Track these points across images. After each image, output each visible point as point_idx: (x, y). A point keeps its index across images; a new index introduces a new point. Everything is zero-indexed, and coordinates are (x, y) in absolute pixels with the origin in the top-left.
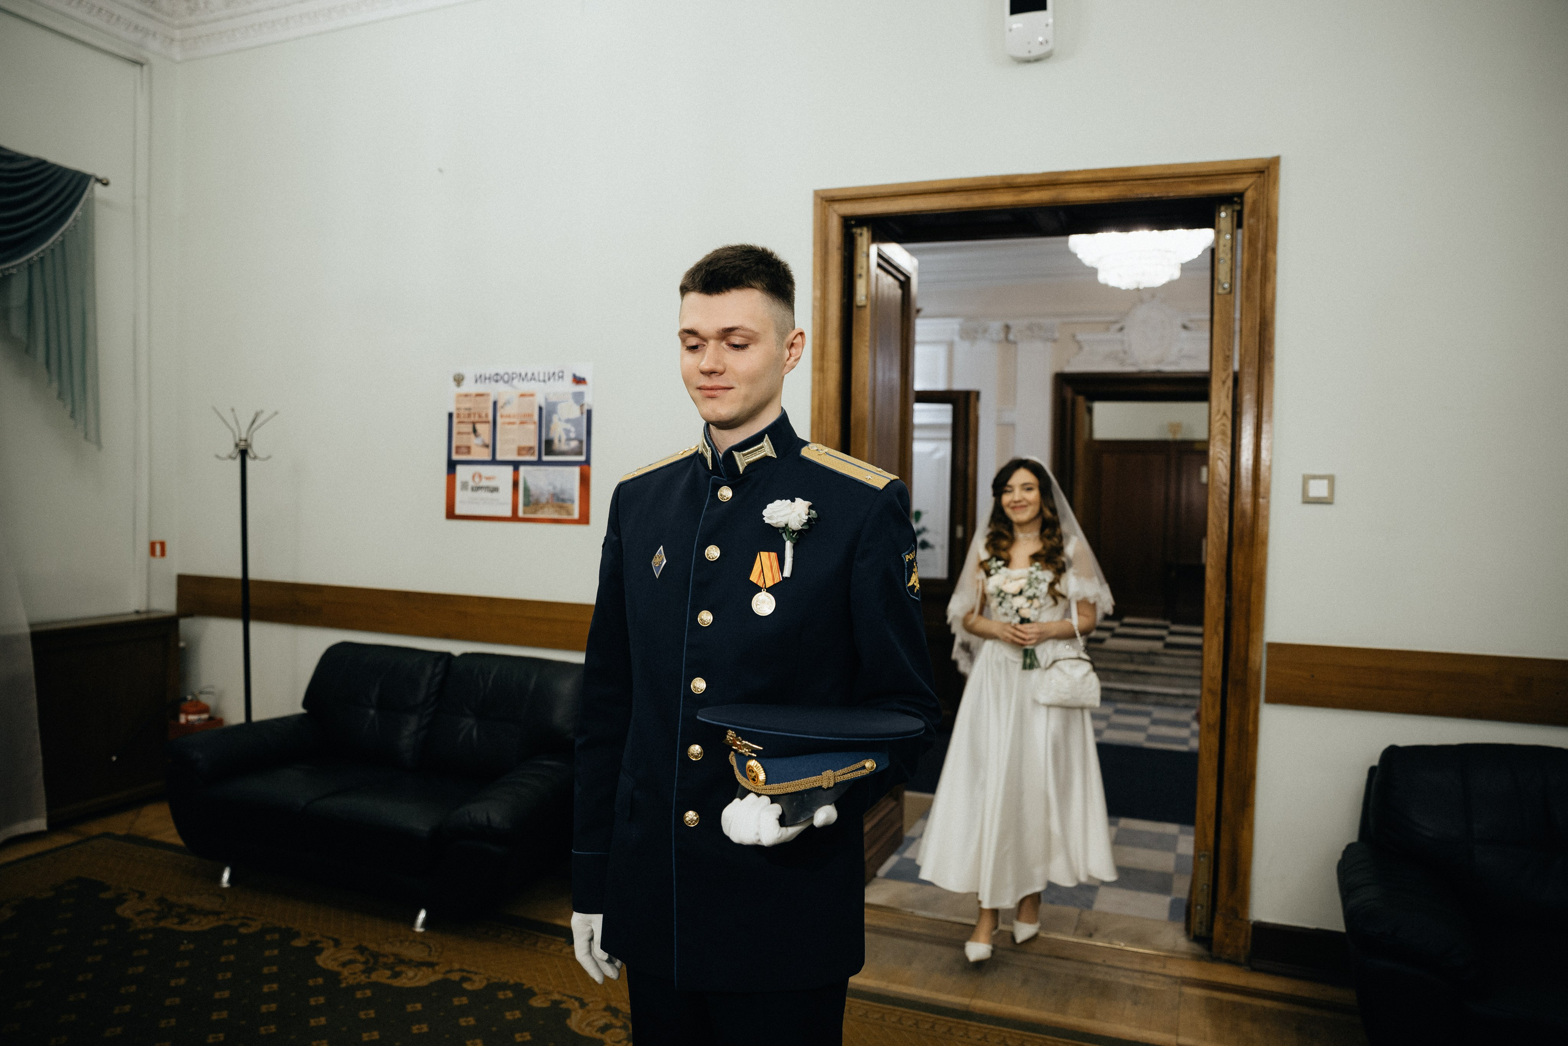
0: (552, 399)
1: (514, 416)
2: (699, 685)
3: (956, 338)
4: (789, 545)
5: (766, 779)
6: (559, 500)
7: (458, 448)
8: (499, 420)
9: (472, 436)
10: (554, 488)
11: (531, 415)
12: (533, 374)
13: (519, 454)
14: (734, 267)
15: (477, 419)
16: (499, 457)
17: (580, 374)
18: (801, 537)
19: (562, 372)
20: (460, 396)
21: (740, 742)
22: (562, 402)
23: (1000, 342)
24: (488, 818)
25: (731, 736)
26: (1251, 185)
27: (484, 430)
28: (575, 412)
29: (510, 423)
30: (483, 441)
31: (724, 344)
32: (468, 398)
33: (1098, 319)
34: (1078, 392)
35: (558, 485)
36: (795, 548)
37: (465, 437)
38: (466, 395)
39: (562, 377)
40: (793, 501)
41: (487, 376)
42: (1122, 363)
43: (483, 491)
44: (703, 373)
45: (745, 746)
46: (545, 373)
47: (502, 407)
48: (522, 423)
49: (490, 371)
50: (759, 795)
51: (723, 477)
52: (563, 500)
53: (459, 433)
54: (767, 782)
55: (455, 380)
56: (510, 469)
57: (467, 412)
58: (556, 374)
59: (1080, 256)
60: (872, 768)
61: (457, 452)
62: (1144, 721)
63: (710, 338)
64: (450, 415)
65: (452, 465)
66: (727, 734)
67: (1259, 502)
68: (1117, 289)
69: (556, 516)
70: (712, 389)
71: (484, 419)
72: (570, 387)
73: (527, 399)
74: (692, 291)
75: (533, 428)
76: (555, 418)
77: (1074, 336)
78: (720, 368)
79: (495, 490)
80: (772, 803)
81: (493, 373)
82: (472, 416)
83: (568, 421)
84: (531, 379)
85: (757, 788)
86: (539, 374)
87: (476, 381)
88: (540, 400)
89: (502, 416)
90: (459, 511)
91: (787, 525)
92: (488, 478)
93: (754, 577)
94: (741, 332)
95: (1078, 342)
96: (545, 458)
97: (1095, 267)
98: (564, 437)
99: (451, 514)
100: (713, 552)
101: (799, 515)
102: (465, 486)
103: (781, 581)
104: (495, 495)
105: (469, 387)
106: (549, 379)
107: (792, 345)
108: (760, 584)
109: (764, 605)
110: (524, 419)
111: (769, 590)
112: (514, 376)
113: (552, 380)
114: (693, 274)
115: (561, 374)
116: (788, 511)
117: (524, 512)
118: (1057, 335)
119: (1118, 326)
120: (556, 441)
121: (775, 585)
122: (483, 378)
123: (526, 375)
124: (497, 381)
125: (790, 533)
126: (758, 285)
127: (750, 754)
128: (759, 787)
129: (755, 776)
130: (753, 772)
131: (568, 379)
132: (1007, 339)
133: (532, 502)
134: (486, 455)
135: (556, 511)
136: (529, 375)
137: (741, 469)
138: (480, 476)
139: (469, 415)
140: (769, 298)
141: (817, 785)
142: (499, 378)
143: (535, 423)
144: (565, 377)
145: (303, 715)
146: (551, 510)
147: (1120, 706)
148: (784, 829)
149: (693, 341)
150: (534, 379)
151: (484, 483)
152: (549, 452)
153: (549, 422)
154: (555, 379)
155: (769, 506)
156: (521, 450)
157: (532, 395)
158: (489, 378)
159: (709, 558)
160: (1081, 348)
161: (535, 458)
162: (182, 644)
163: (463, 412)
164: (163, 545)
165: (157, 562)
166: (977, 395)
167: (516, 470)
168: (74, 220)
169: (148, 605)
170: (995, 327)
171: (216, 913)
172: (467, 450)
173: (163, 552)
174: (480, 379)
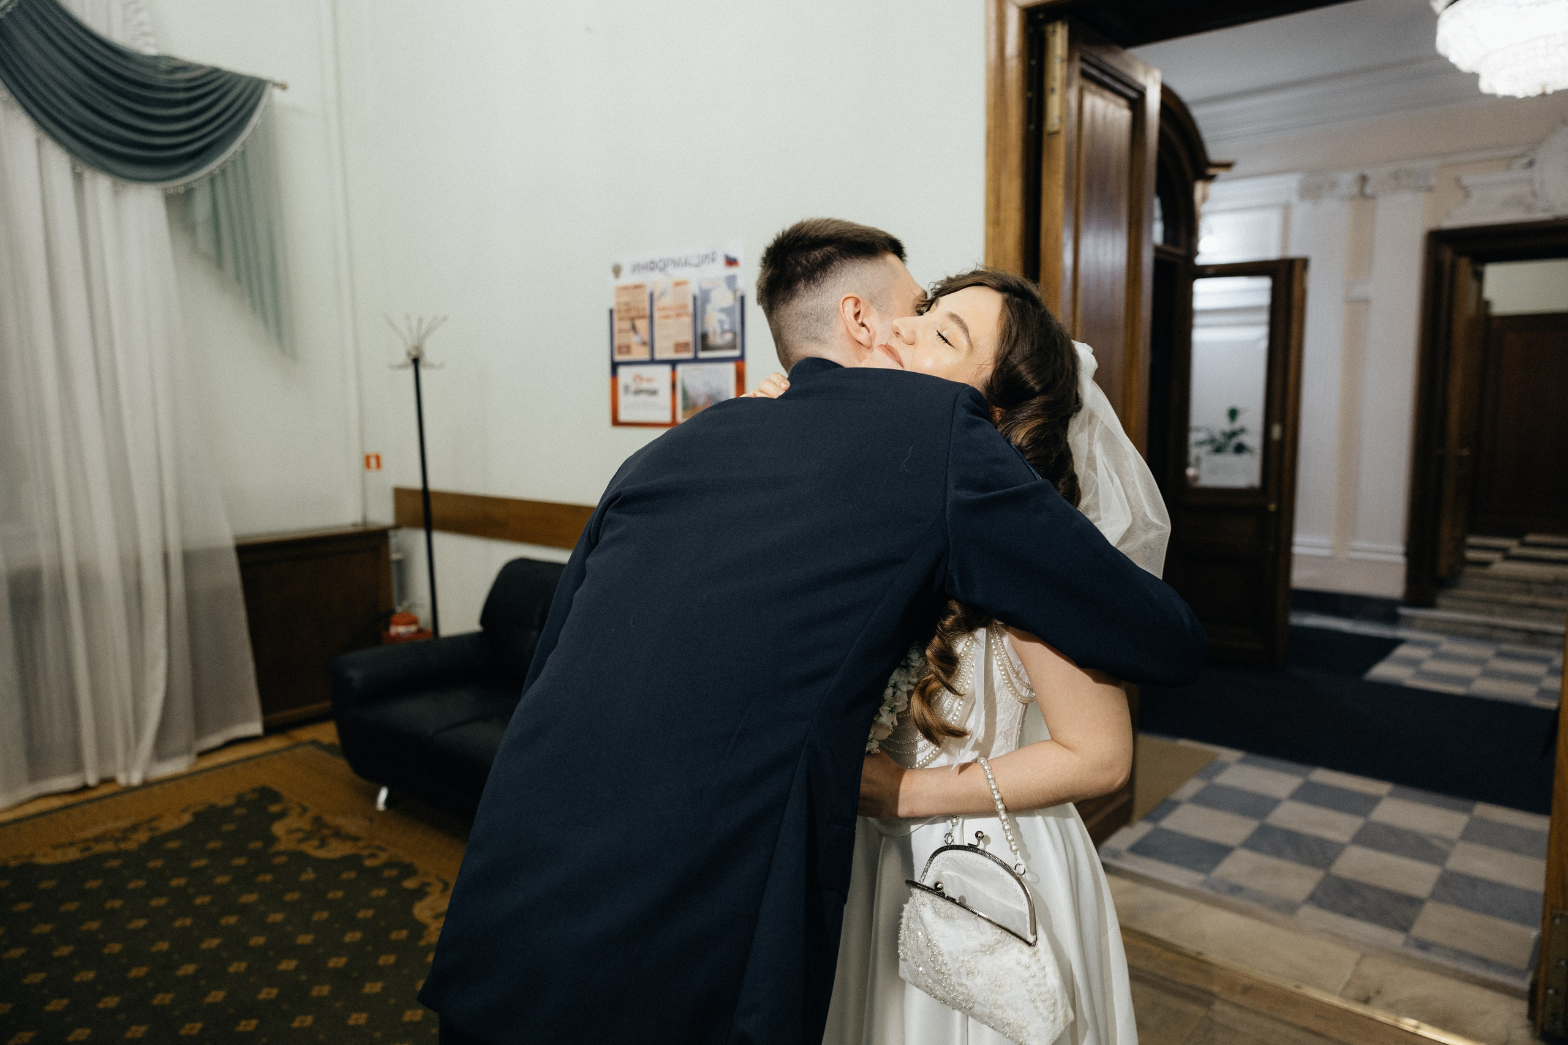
0: (706, 286)
1: (670, 309)
3: (1297, 198)
7: (620, 348)
8: (657, 314)
9: (632, 333)
10: (712, 389)
11: (685, 307)
12: (687, 258)
13: (676, 351)
15: (633, 313)
16: (658, 356)
17: (733, 254)
19: (715, 253)
20: (619, 289)
22: (715, 288)
23: (1353, 198)
27: (642, 325)
28: (729, 299)
29: (666, 317)
30: (642, 338)
32: (625, 292)
34: (1459, 253)
35: (715, 385)
37: (624, 334)
38: (624, 288)
39: (715, 259)
41: (643, 264)
42: (1529, 208)
43: (644, 394)
46: (697, 256)
47: (658, 299)
48: (679, 316)
49: (644, 258)
53: (620, 331)
55: (614, 271)
56: (666, 369)
57: (626, 307)
58: (708, 256)
61: (620, 352)
64: (611, 312)
65: (615, 366)
68: (1510, 100)
71: (642, 314)
72: (723, 271)
73: (682, 287)
75: (687, 320)
76: (710, 308)
77: (1458, 180)
79: (653, 393)
81: (649, 260)
82: (632, 310)
83: (723, 310)
84: (684, 265)
86: (692, 257)
87: (633, 271)
88: (693, 288)
89: (659, 309)
90: (624, 417)
92: (648, 380)
95: (1464, 188)
96: (703, 355)
98: (718, 330)
99: (616, 422)
102: (627, 388)
104: (654, 398)
105: (628, 278)
106: (701, 263)
110: (682, 311)
112: (669, 262)
113: (703, 264)
115: (713, 256)
118: (1433, 181)
119: (1525, 161)
120: (711, 334)
122: (640, 267)
123: (680, 259)
124: (652, 269)
131: (721, 260)
132: (1363, 194)
133: (690, 406)
134: (644, 355)
136: (683, 261)
138: (641, 378)
139: (628, 310)
142: (654, 265)
143: (690, 315)
144: (718, 259)
145: (479, 633)
147: (1506, 647)
150: (688, 264)
151: (645, 386)
152: (706, 347)
153: (704, 312)
154: (707, 262)
156: (680, 347)
157: (686, 283)
158: (646, 267)
160: (1468, 195)
161: (689, 355)
162: (395, 556)
163: (623, 307)
164: (378, 458)
165: (373, 475)
166: (1304, 263)
167: (674, 370)
168: (254, 130)
169: (364, 517)
170: (1347, 179)
171: (355, 839)
172: (627, 349)
173: (378, 465)
174: (637, 268)
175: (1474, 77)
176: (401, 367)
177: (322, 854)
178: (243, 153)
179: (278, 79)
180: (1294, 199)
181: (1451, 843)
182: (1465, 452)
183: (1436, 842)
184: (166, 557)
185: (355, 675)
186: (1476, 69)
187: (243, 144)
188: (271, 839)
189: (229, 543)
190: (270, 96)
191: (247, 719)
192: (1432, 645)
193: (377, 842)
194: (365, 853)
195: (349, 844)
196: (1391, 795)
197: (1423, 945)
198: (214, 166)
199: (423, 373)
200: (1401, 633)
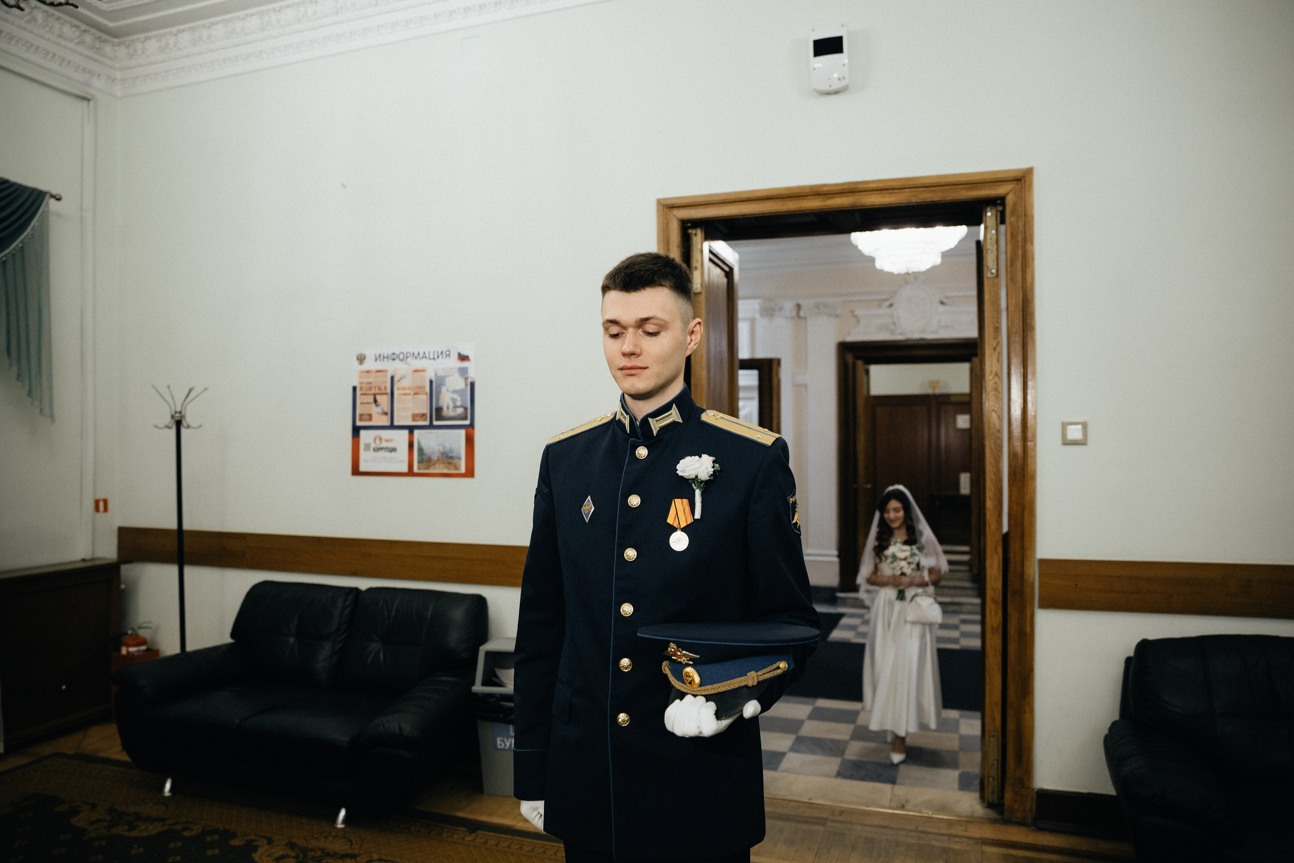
0: (441, 374)
1: (409, 388)
2: (627, 609)
3: (757, 316)
4: (698, 493)
5: (701, 682)
6: (448, 458)
7: (361, 415)
8: (396, 392)
9: (373, 405)
10: (444, 447)
11: (423, 387)
12: (424, 353)
13: (414, 420)
14: (648, 270)
15: (377, 391)
16: (396, 423)
17: (464, 353)
18: (708, 486)
19: (449, 351)
20: (362, 372)
21: (680, 652)
22: (449, 376)
23: (793, 318)
24: (400, 728)
25: (673, 648)
26: (1010, 191)
27: (384, 400)
28: (460, 384)
29: (405, 394)
30: (383, 409)
31: (640, 331)
32: (367, 374)
33: (873, 297)
34: (858, 358)
35: (447, 445)
36: (703, 495)
37: (367, 406)
38: (368, 372)
39: (449, 355)
40: (700, 457)
41: (386, 355)
42: (892, 332)
43: (383, 451)
44: (624, 355)
45: (683, 656)
46: (434, 352)
47: (399, 381)
48: (415, 394)
49: (387, 351)
50: (695, 696)
51: (639, 439)
52: (452, 458)
53: (362, 403)
54: (701, 685)
55: (358, 359)
56: (406, 433)
57: (368, 386)
58: (444, 352)
59: (860, 248)
60: (785, 667)
61: (361, 420)
63: (630, 326)
64: (354, 389)
65: (356, 430)
66: (669, 646)
67: (1027, 445)
68: (890, 274)
69: (446, 471)
70: (631, 368)
71: (383, 391)
72: (456, 364)
73: (419, 373)
74: (613, 289)
75: (425, 398)
76: (444, 389)
77: (852, 312)
78: (638, 351)
79: (393, 450)
80: (707, 701)
81: (390, 352)
82: (373, 389)
83: (454, 392)
84: (423, 358)
85: (693, 689)
86: (429, 353)
87: (376, 360)
88: (430, 374)
90: (362, 468)
91: (697, 477)
92: (387, 441)
93: (670, 520)
94: (655, 321)
95: (856, 317)
96: (436, 423)
97: (872, 256)
98: (451, 405)
99: (356, 471)
100: (634, 501)
101: (706, 468)
102: (367, 447)
103: (692, 523)
104: (393, 454)
105: (370, 365)
106: (438, 357)
107: (693, 332)
108: (676, 525)
109: (679, 542)
110: (417, 391)
111: (683, 530)
112: (408, 355)
113: (440, 357)
114: (614, 276)
115: (448, 353)
116: (697, 465)
117: (419, 469)
118: (839, 311)
119: (887, 303)
120: (445, 409)
121: (687, 526)
122: (382, 357)
123: (419, 353)
124: (394, 359)
125: (699, 482)
126: (667, 284)
127: (688, 662)
128: (695, 689)
129: (692, 680)
130: (690, 677)
131: (455, 356)
132: (798, 316)
133: (426, 460)
134: (385, 421)
135: (446, 467)
136: (421, 354)
137: (655, 433)
138: (381, 439)
139: (370, 389)
140: (675, 294)
141: (743, 684)
142: (395, 356)
143: (426, 394)
144: (451, 355)
145: (231, 644)
146: (442, 466)
148: (719, 722)
149: (615, 330)
150: (426, 357)
151: (384, 444)
152: (440, 417)
153: (439, 393)
154: (443, 357)
155: (681, 461)
156: (415, 417)
157: (424, 371)
158: (387, 357)
159: (632, 505)
160: (858, 321)
161: (427, 423)
162: (123, 586)
163: (364, 385)
164: (105, 502)
165: (101, 518)
166: (778, 362)
167: (411, 433)
169: (93, 554)
170: (788, 306)
172: (370, 417)
173: (106, 510)
174: (379, 358)
175: (872, 260)
178: (23, 249)
200: (841, 610)
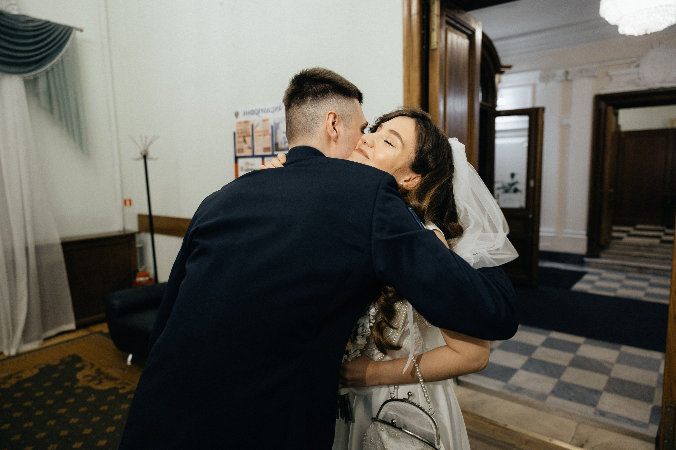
0: (277, 121)
1: (261, 132)
7: (239, 150)
8: (255, 135)
9: (244, 143)
11: (268, 131)
13: (264, 151)
15: (244, 134)
16: (256, 153)
20: (238, 123)
22: (281, 122)
23: (562, 81)
27: (249, 139)
29: (259, 136)
30: (249, 145)
32: (246, 124)
33: (623, 61)
34: (608, 104)
37: (241, 144)
38: (240, 123)
42: (638, 85)
46: (273, 108)
47: (256, 127)
48: (266, 135)
49: (249, 109)
53: (238, 142)
55: (236, 115)
56: (260, 159)
58: (278, 107)
61: (239, 152)
62: (645, 284)
64: (234, 134)
65: (236, 158)
71: (248, 134)
73: (266, 122)
75: (269, 137)
76: (279, 131)
77: (607, 73)
81: (251, 110)
84: (267, 112)
86: (271, 108)
87: (244, 115)
88: (271, 122)
89: (256, 132)
92: (252, 165)
95: (610, 76)
96: (275, 153)
97: (617, 24)
98: (283, 142)
102: (242, 169)
105: (242, 118)
106: (275, 111)
110: (266, 133)
112: (260, 110)
115: (280, 108)
118: (597, 74)
119: (635, 64)
120: (279, 144)
123: (265, 109)
124: (253, 114)
132: (567, 80)
134: (249, 153)
136: (267, 110)
138: (249, 164)
139: (242, 133)
142: (253, 112)
143: (270, 135)
147: (630, 275)
150: (269, 111)
151: (250, 167)
152: (277, 149)
153: (276, 133)
154: (277, 111)
156: (266, 149)
157: (268, 120)
158: (250, 113)
160: (611, 79)
161: (270, 153)
162: (138, 245)
163: (240, 132)
164: (130, 201)
165: (128, 208)
166: (543, 109)
167: (263, 160)
168: (67, 49)
169: (124, 228)
170: (560, 73)
171: (116, 379)
172: (242, 150)
173: (130, 204)
174: (246, 113)
175: (616, 27)
176: (137, 159)
177: (99, 387)
178: (62, 61)
179: (78, 26)
180: (537, 82)
181: (612, 364)
182: (612, 191)
183: (607, 365)
184: (27, 249)
185: (116, 302)
186: (617, 23)
187: (62, 56)
188: (77, 381)
189: (58, 241)
190: (75, 34)
191: (68, 322)
192: (599, 274)
193: (126, 381)
194: (120, 386)
195: (113, 382)
196: (585, 343)
197: (603, 414)
198: (48, 66)
199: (149, 162)
200: (586, 269)
